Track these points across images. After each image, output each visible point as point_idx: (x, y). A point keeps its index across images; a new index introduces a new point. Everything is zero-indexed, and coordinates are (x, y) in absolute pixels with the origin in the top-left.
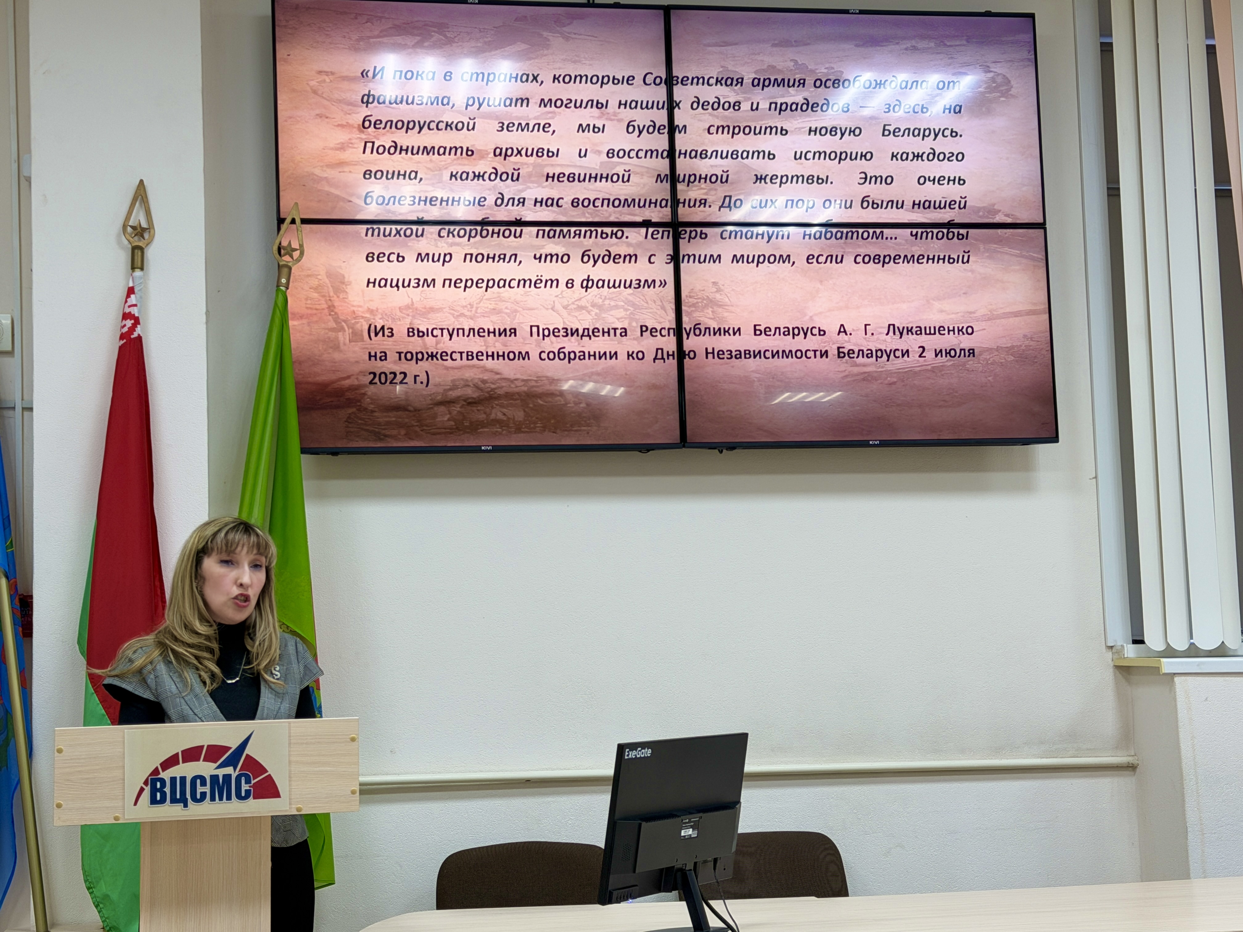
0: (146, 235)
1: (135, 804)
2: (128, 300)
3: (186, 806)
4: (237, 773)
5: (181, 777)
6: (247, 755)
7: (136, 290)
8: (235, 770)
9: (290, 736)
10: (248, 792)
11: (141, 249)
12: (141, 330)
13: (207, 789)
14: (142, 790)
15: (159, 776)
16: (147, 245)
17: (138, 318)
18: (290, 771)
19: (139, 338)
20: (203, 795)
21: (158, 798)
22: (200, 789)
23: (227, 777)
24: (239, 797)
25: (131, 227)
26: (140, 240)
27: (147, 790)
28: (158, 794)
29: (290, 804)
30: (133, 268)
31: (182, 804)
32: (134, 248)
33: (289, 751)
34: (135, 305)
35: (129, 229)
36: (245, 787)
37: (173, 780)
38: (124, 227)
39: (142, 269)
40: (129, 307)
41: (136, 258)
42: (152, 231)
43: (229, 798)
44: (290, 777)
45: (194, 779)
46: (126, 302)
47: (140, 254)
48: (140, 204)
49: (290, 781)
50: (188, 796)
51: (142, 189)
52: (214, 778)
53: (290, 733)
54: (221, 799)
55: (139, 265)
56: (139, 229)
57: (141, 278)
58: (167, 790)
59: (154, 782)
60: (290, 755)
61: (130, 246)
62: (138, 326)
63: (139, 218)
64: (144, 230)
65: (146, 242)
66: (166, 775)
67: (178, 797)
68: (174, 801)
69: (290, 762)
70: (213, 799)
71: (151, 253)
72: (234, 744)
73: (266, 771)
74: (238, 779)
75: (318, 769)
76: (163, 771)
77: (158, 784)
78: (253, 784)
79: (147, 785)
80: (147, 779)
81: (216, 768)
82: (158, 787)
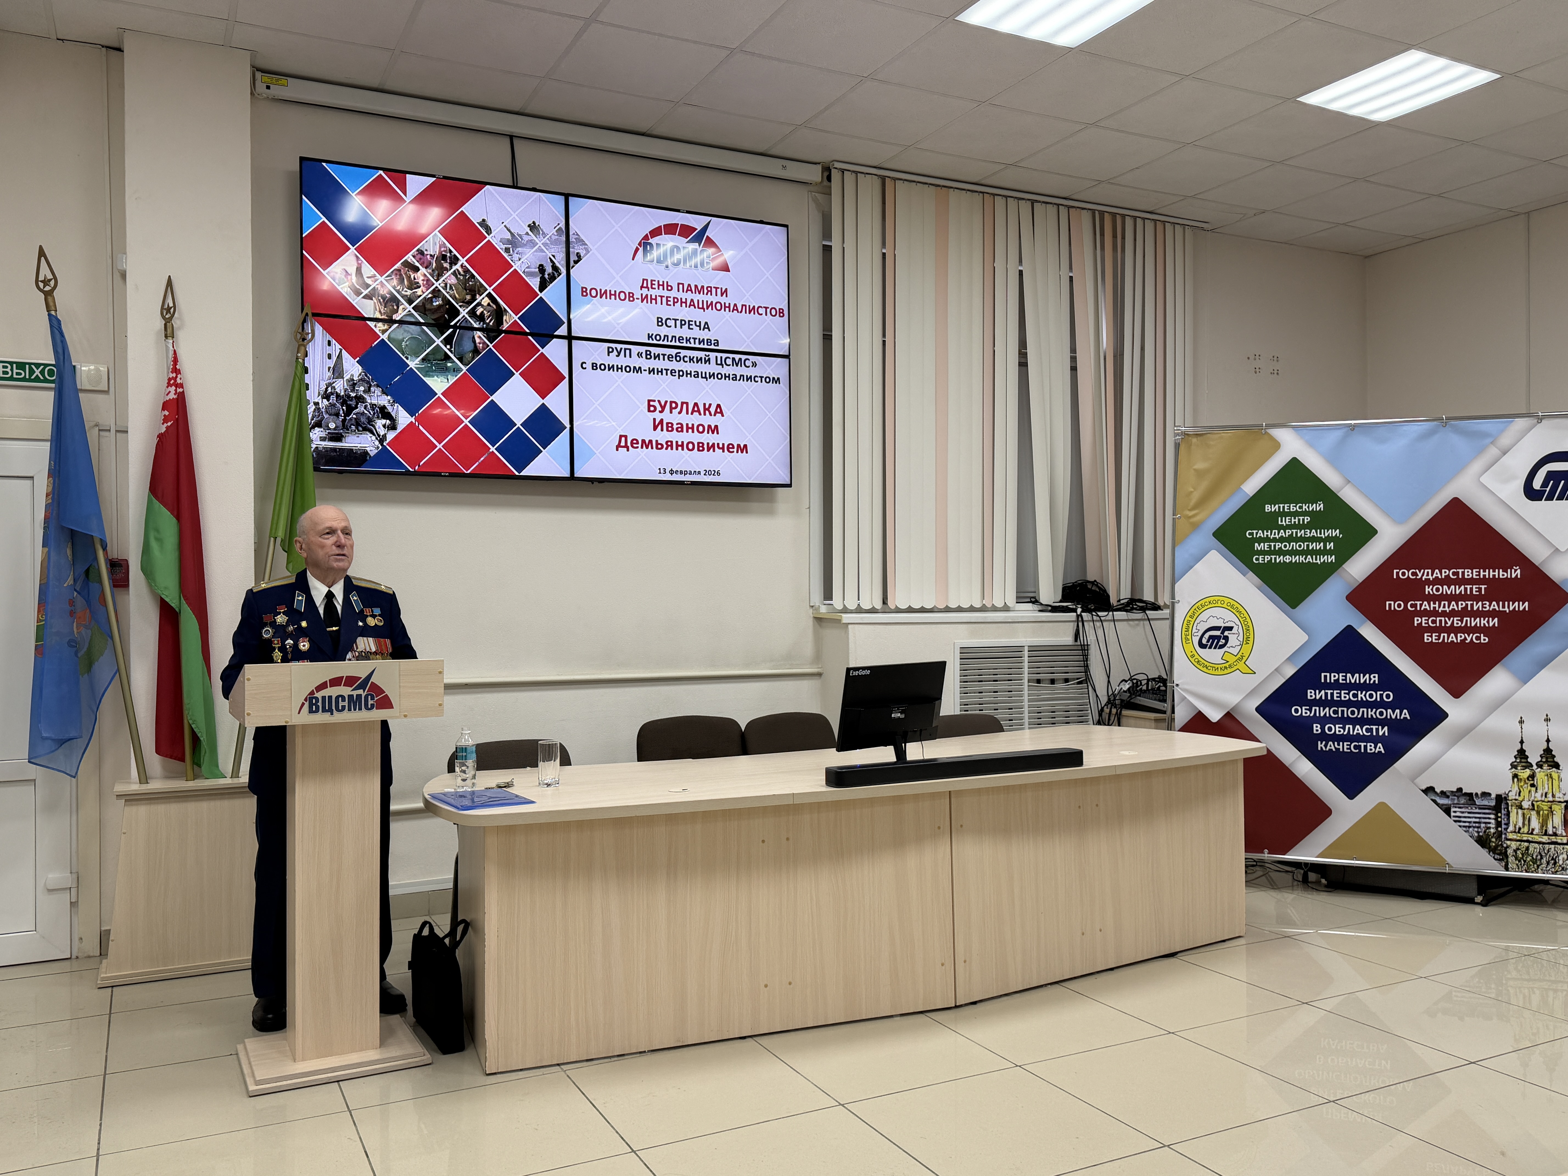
1: (299, 713)
3: (332, 714)
4: (365, 693)
5: (329, 696)
6: (372, 682)
8: (364, 692)
9: (399, 671)
10: (372, 705)
13: (346, 703)
14: (303, 704)
15: (315, 696)
18: (400, 692)
20: (344, 707)
21: (314, 709)
22: (341, 704)
23: (359, 696)
24: (367, 708)
27: (307, 704)
28: (314, 707)
29: (400, 712)
31: (330, 713)
33: (400, 680)
36: (370, 702)
37: (324, 698)
43: (360, 709)
44: (400, 696)
45: (337, 697)
49: (400, 698)
50: (334, 708)
52: (350, 697)
53: (400, 668)
54: (355, 710)
58: (320, 704)
59: (311, 699)
60: (400, 682)
66: (319, 695)
67: (327, 708)
68: (324, 710)
69: (400, 686)
70: (350, 710)
72: (363, 676)
73: (385, 692)
74: (366, 697)
75: (416, 691)
76: (317, 692)
77: (314, 700)
78: (377, 700)
79: (306, 701)
80: (307, 697)
81: (352, 690)
82: (314, 702)
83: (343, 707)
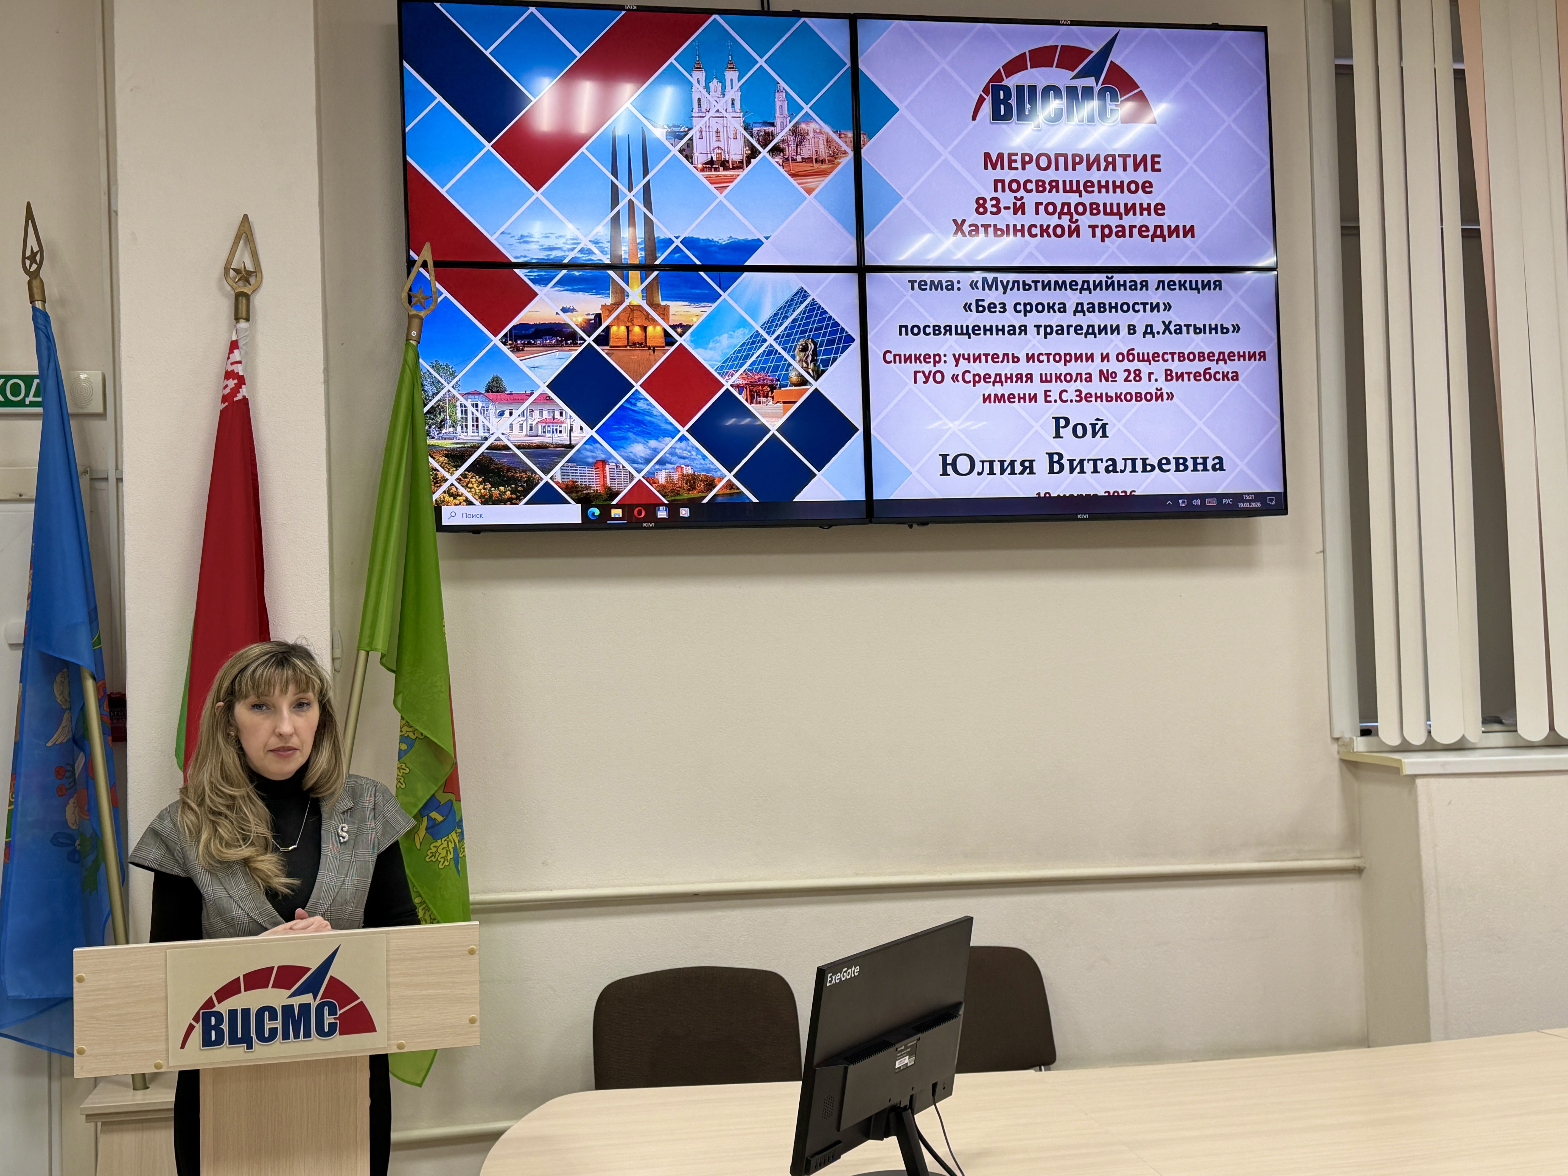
0: (252, 280)
1: (183, 1047)
2: (231, 355)
3: (250, 1047)
4: (318, 1001)
5: (242, 1010)
6: (331, 977)
7: (240, 344)
8: (315, 998)
9: (388, 951)
10: (332, 1026)
11: (247, 296)
12: (248, 391)
13: (278, 1024)
14: (191, 1028)
15: (213, 1010)
16: (254, 291)
17: (243, 376)
18: (388, 996)
19: (245, 400)
21: (213, 1038)
22: (268, 1025)
23: (305, 1008)
24: (321, 1032)
25: (233, 269)
26: (245, 286)
27: (198, 1028)
28: (213, 1033)
29: (389, 1039)
30: (237, 319)
31: (245, 1045)
32: (238, 296)
33: (388, 970)
34: (240, 362)
35: (232, 273)
36: (328, 1019)
37: (233, 1013)
38: (226, 270)
39: (248, 320)
40: (232, 364)
41: (240, 306)
42: (259, 274)
43: (307, 1035)
44: (388, 1004)
45: (261, 1012)
46: (229, 358)
47: (244, 301)
48: (245, 243)
49: (388, 1009)
50: (253, 1034)
51: (246, 226)
52: (288, 1010)
53: (387, 946)
54: (297, 1036)
55: (244, 315)
56: (243, 273)
57: (246, 330)
58: (225, 1027)
59: (206, 1018)
60: (388, 976)
61: (233, 292)
62: (243, 386)
63: (243, 259)
64: (249, 273)
65: (251, 288)
66: (223, 1008)
67: (240, 1036)
68: (234, 1040)
69: (388, 984)
70: (286, 1037)
71: (259, 301)
72: (314, 965)
73: (358, 998)
74: (320, 1008)
76: (219, 1003)
77: (213, 1019)
78: (340, 1015)
79: (197, 1022)
80: (198, 1013)
81: (290, 996)
82: (213, 1023)
83: (273, 1032)
